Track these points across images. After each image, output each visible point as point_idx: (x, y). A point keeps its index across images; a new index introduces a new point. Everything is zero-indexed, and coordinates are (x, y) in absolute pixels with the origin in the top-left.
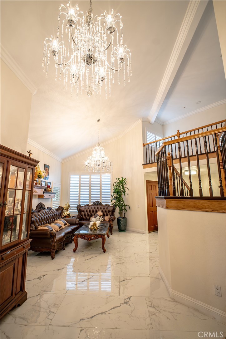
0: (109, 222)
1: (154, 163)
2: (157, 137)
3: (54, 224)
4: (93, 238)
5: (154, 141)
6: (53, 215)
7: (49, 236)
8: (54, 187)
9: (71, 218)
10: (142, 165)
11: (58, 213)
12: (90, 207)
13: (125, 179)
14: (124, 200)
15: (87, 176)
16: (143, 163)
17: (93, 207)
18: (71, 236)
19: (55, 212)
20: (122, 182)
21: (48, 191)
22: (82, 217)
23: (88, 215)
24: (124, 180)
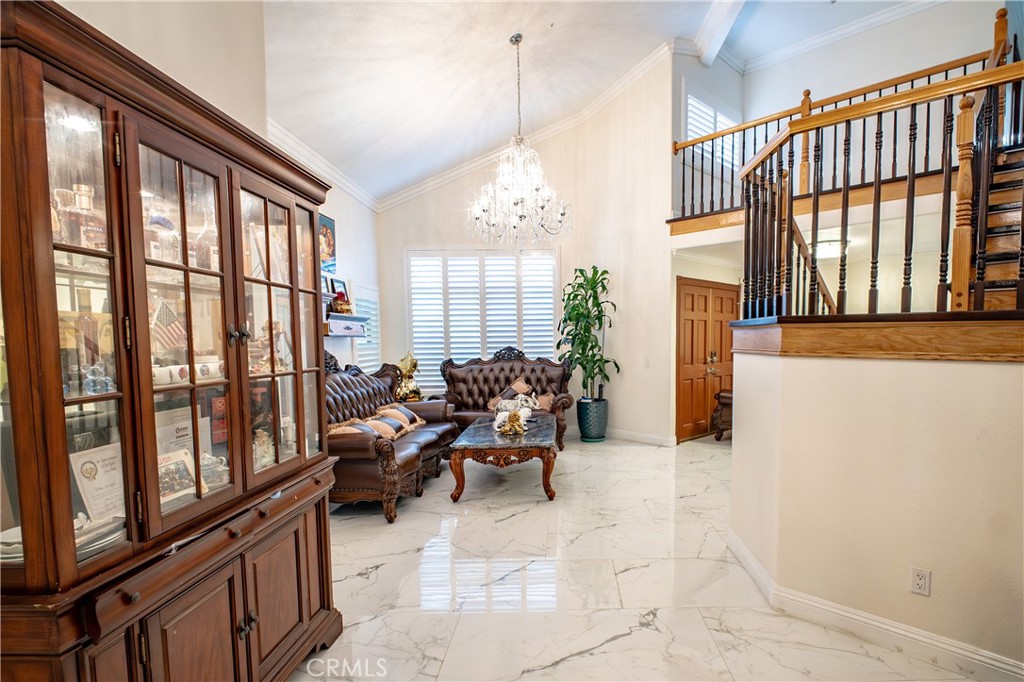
0: (553, 411)
1: (707, 215)
2: (721, 118)
3: (376, 419)
4: (513, 458)
5: (712, 132)
6: (368, 392)
7: (373, 454)
8: (357, 300)
9: (425, 401)
10: (668, 222)
11: (383, 384)
12: (486, 368)
13: (606, 272)
14: (600, 344)
15: (472, 263)
16: (669, 218)
17: (497, 367)
18: (437, 455)
19: (373, 383)
20: (593, 283)
21: (340, 312)
22: (462, 397)
23: (481, 392)
24: (602, 274)
